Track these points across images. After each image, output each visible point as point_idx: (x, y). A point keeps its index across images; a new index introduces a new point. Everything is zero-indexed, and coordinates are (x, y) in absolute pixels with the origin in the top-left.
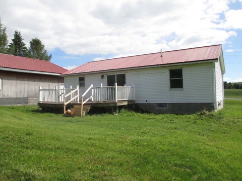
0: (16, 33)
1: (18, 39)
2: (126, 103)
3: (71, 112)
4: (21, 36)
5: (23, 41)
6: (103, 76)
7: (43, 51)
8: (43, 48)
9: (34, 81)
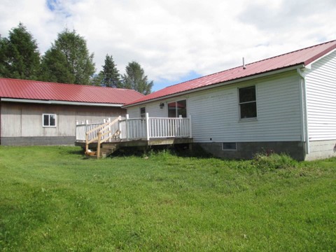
0: (108, 57)
1: (109, 65)
2: (171, 142)
3: (90, 153)
4: (113, 60)
5: (116, 67)
6: (162, 105)
7: (143, 78)
8: (143, 73)
9: (99, 116)
